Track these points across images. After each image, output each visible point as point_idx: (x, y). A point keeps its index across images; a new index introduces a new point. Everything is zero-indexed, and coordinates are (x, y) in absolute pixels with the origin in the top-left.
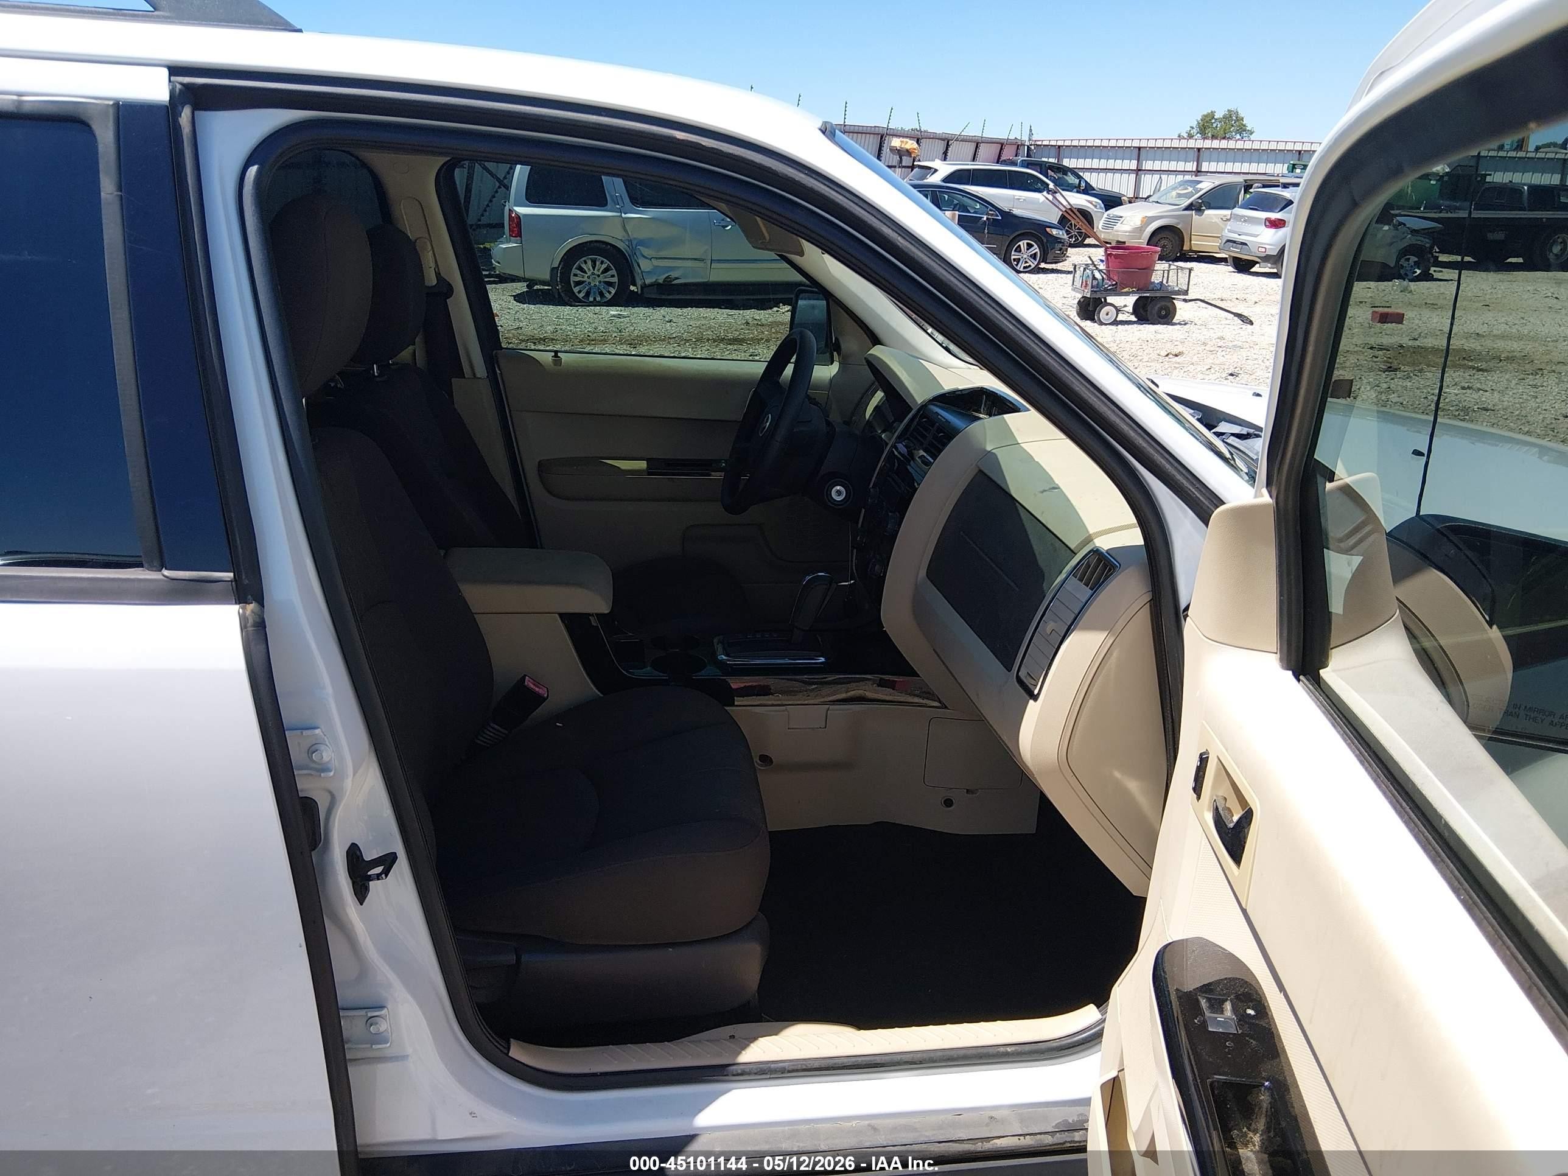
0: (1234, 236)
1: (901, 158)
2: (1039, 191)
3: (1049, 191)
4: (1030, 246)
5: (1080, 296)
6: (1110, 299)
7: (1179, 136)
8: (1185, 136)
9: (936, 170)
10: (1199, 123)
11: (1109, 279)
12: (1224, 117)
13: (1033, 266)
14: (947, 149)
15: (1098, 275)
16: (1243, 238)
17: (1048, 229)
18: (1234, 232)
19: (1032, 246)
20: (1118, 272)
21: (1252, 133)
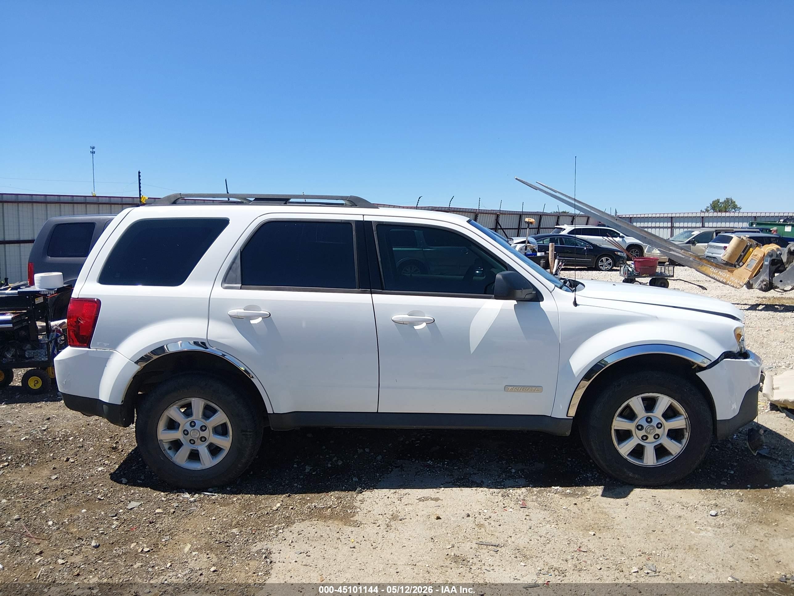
0: (710, 255)
1: (529, 225)
2: (616, 237)
3: (620, 237)
4: (607, 260)
5: (624, 278)
6: (637, 279)
7: (701, 211)
8: (705, 211)
9: (565, 229)
10: (711, 205)
11: (636, 271)
12: (725, 201)
13: (609, 268)
14: (573, 220)
15: (630, 269)
16: (714, 255)
17: (616, 253)
18: (710, 253)
19: (608, 260)
20: (640, 268)
21: (740, 209)
